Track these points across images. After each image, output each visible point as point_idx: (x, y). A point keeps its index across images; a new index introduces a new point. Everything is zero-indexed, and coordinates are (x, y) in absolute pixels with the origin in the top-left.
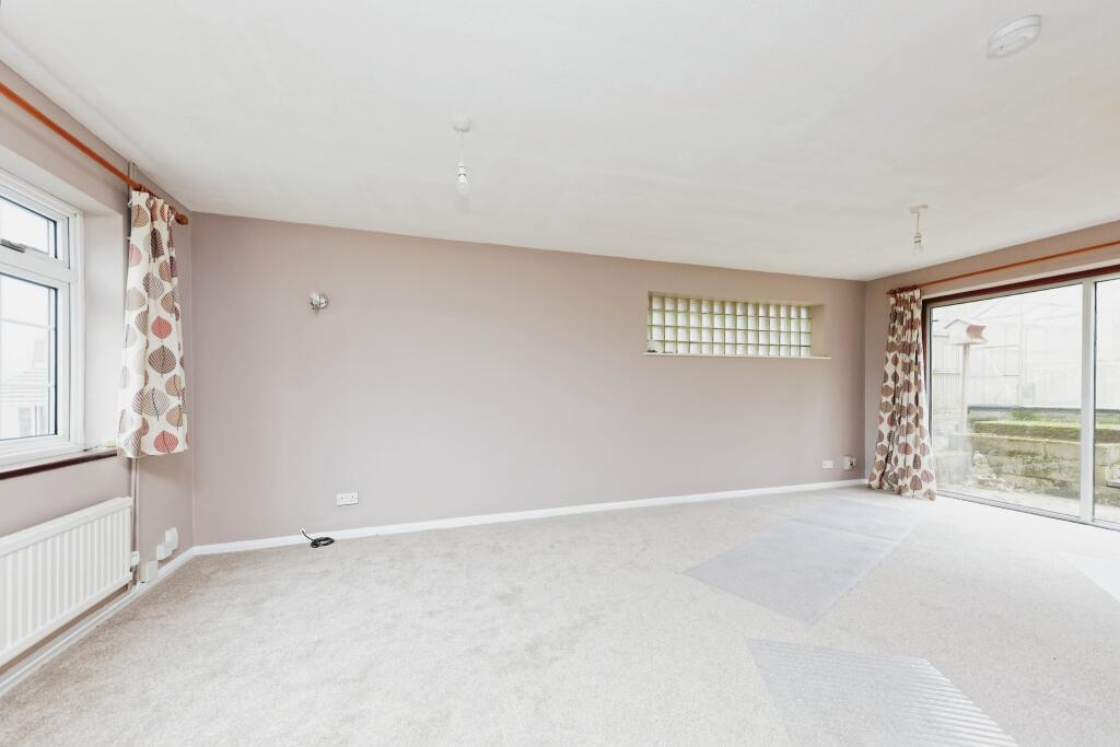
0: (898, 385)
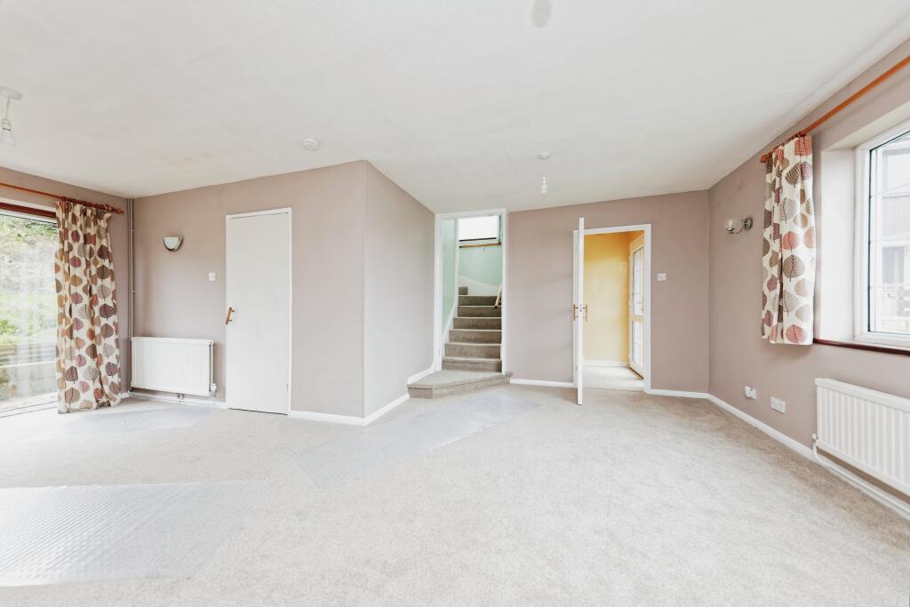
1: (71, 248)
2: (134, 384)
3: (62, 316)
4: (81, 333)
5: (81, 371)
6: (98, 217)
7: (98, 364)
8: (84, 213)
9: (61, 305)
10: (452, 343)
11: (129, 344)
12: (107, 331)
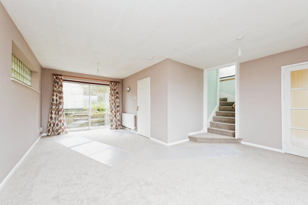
0: (57, 103)
1: (112, 92)
2: (123, 125)
3: (110, 108)
4: (113, 112)
5: (113, 120)
6: (116, 84)
7: (116, 119)
8: (114, 84)
9: (110, 105)
10: (213, 122)
11: (122, 114)
12: (118, 111)
